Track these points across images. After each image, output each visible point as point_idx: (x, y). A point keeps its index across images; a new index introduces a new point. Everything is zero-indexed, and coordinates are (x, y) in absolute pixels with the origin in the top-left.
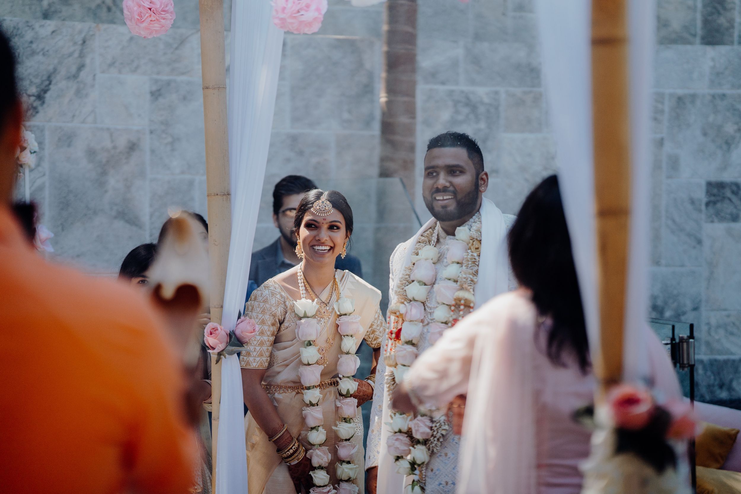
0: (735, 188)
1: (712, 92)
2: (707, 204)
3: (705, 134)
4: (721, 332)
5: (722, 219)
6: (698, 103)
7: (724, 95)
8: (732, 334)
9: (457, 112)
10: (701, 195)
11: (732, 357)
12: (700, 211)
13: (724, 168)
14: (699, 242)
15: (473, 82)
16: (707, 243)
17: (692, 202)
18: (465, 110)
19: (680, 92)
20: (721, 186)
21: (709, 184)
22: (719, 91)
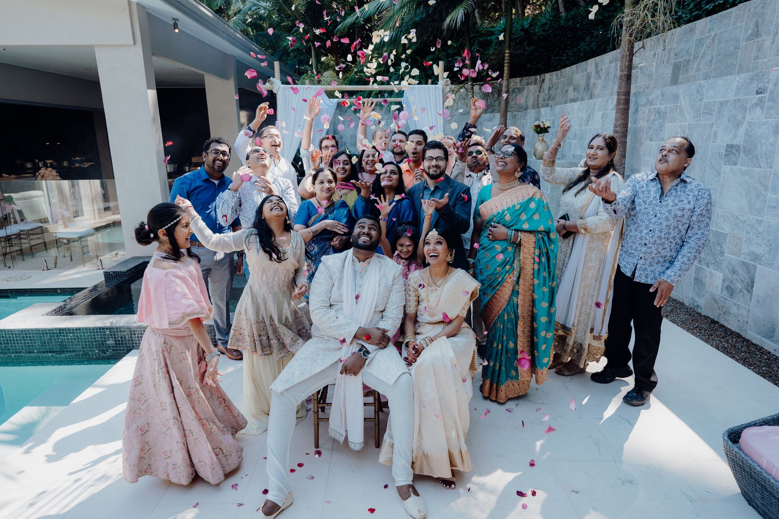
0: (737, 148)
1: (735, 98)
2: (725, 155)
3: (729, 121)
4: (722, 219)
5: (730, 164)
6: (728, 104)
7: (740, 99)
8: (726, 221)
9: (655, 116)
10: (723, 151)
11: (724, 232)
12: (722, 159)
13: (734, 138)
14: (719, 174)
15: (661, 104)
16: (722, 175)
17: (719, 154)
18: (658, 115)
19: (722, 100)
20: (732, 146)
21: (727, 145)
22: (738, 98)
